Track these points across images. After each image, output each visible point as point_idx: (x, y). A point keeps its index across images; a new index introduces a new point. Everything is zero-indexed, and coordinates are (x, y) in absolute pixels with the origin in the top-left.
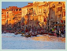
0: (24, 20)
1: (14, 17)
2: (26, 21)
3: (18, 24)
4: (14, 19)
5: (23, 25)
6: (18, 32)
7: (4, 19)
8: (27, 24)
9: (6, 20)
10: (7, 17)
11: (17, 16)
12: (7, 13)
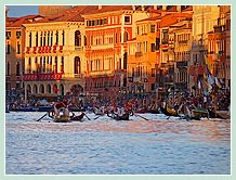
0: (203, 51)
1: (158, 40)
2: (214, 57)
3: (176, 71)
4: (155, 47)
5: (200, 76)
6: (177, 107)
7: (112, 46)
8: (216, 73)
9: (119, 51)
10: (126, 39)
11: (171, 36)
12: (127, 19)
